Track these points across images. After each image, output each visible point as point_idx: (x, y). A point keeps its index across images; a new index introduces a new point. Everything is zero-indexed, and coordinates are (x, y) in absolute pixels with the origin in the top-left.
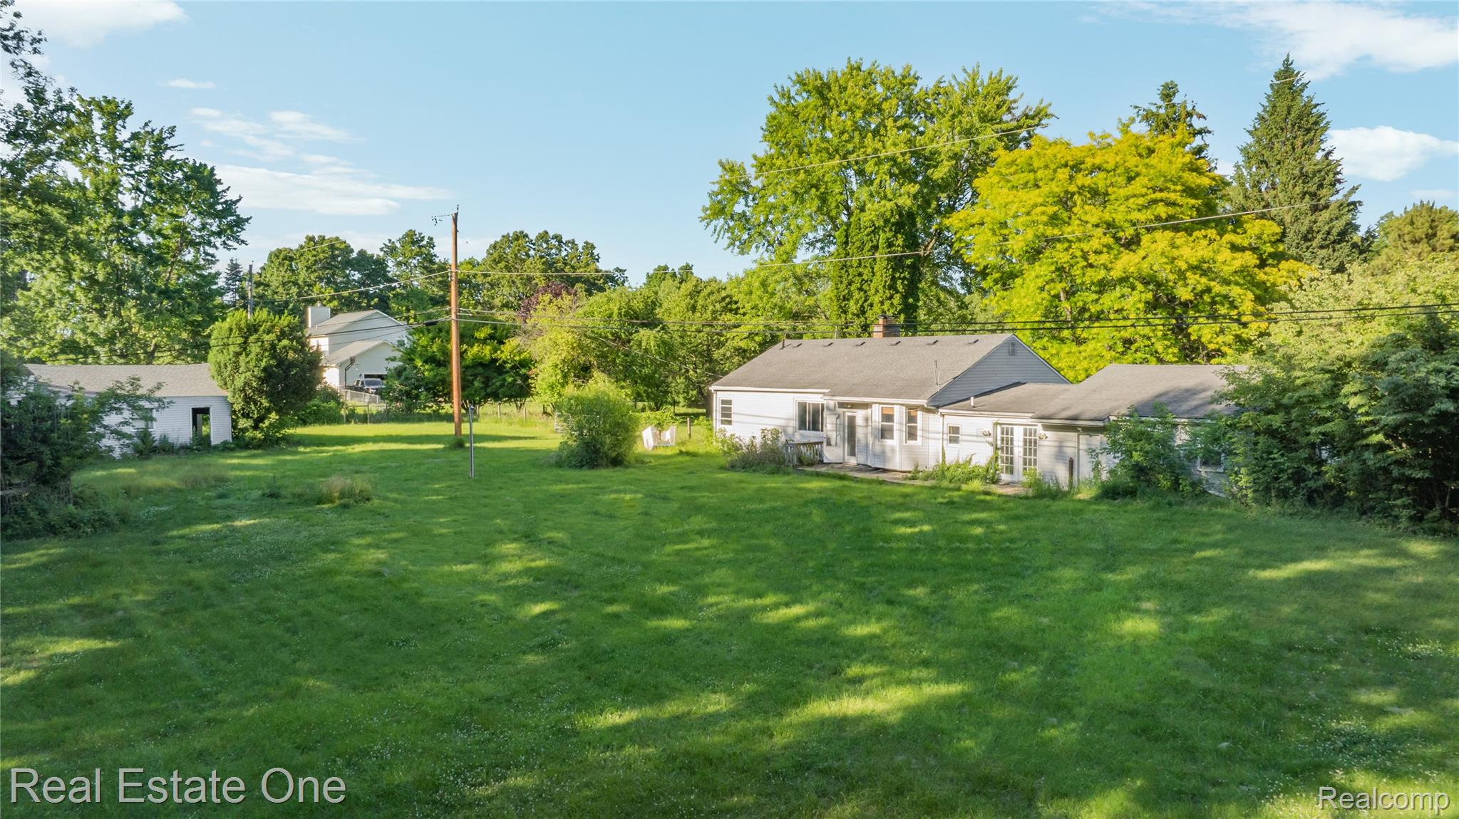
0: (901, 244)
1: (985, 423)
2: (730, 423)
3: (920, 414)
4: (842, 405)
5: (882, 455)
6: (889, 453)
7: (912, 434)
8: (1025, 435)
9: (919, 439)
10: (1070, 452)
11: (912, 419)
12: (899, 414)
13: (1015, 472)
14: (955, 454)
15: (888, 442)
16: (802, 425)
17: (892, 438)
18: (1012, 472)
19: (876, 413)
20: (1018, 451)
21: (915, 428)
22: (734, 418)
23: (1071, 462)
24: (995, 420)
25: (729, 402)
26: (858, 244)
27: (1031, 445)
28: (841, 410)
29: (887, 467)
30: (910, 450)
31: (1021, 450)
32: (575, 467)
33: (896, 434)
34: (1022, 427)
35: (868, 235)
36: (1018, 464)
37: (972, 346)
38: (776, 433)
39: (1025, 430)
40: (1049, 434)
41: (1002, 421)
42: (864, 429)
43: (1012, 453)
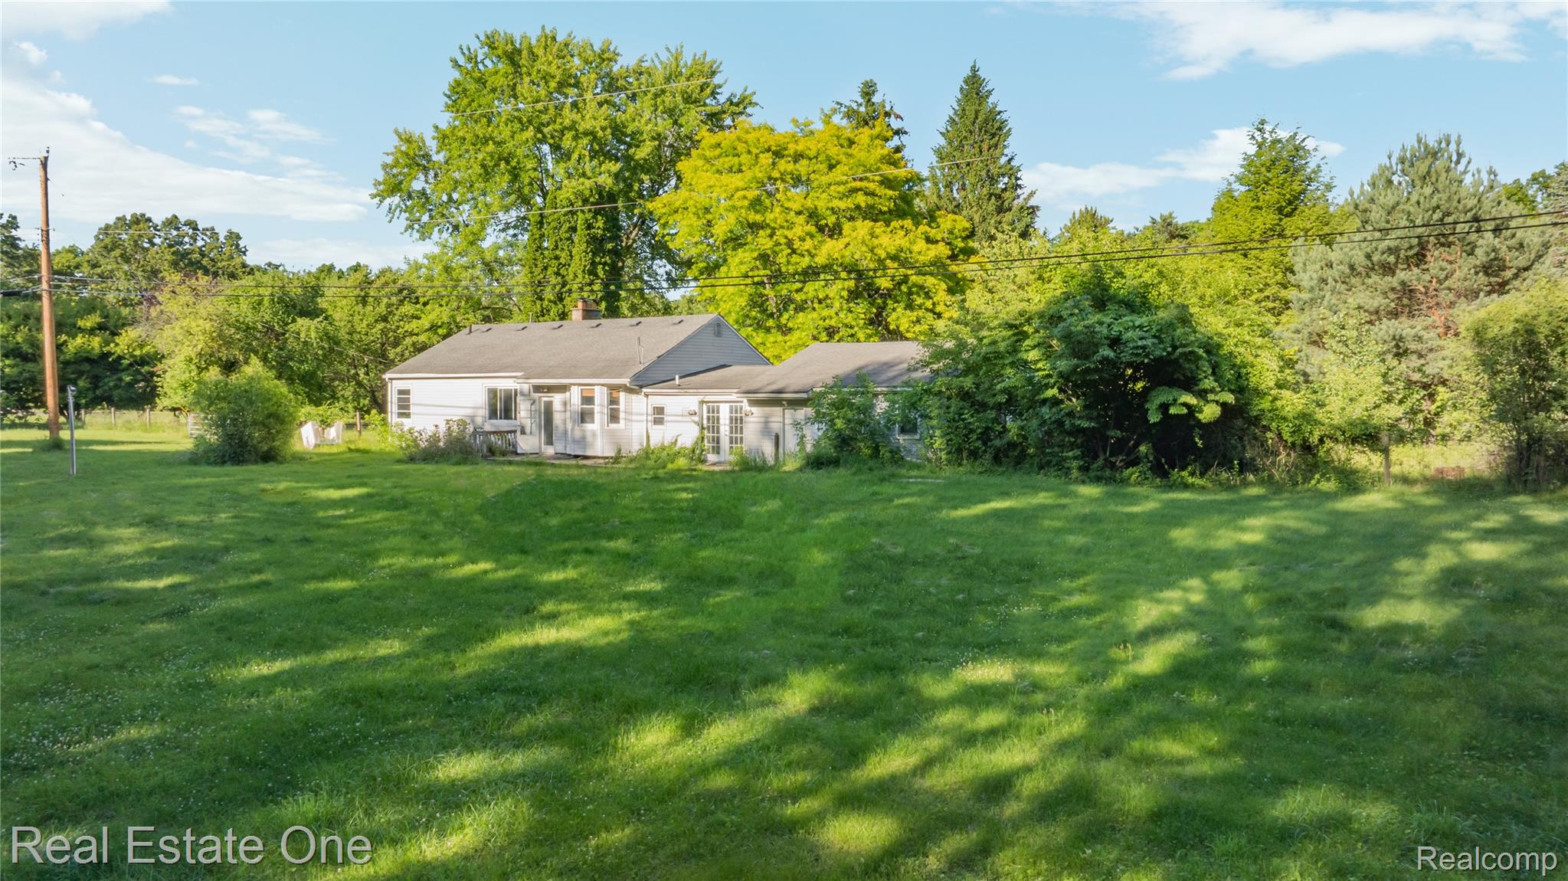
0: (601, 226)
1: (691, 402)
2: (408, 415)
3: (622, 395)
4: (538, 389)
5: (582, 441)
6: (589, 439)
7: (614, 417)
8: (731, 412)
9: (622, 421)
10: (776, 427)
11: (613, 401)
12: (600, 395)
13: (722, 452)
14: (660, 436)
15: (589, 426)
16: (493, 414)
17: (593, 422)
18: (718, 453)
19: (575, 396)
20: (725, 430)
21: (617, 410)
22: (413, 409)
23: (777, 437)
24: (700, 398)
25: (407, 392)
26: (553, 224)
27: (737, 423)
28: (537, 395)
29: (589, 453)
30: (611, 434)
31: (727, 428)
32: (215, 463)
33: (597, 417)
34: (728, 405)
35: (565, 215)
36: (725, 442)
37: (677, 327)
38: (462, 423)
39: (731, 407)
40: (755, 410)
41: (708, 398)
42: (562, 416)
43: (718, 432)
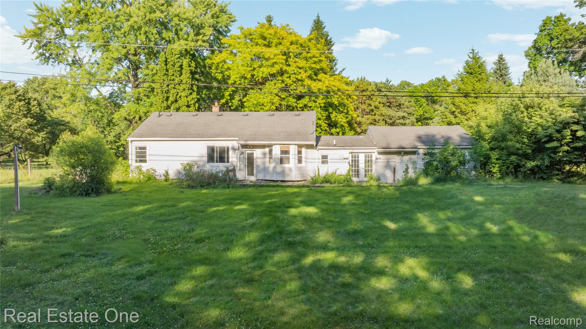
1: (346, 153)
2: (145, 161)
3: (303, 150)
4: (244, 146)
5: (283, 172)
6: (287, 171)
7: (300, 161)
8: (366, 157)
9: (303, 162)
10: (392, 164)
11: (300, 152)
12: (293, 150)
13: (360, 176)
14: (324, 170)
15: (286, 166)
16: (211, 158)
17: (289, 163)
18: (358, 177)
19: (277, 151)
20: (362, 165)
21: (301, 157)
22: (148, 158)
23: (394, 169)
24: (351, 151)
25: (145, 148)
27: (368, 162)
28: (244, 150)
29: (287, 179)
30: (300, 169)
31: (364, 165)
33: (291, 160)
34: (364, 154)
36: (362, 172)
38: (190, 166)
39: (366, 156)
40: (382, 157)
41: (354, 151)
42: (263, 160)
43: (358, 167)
